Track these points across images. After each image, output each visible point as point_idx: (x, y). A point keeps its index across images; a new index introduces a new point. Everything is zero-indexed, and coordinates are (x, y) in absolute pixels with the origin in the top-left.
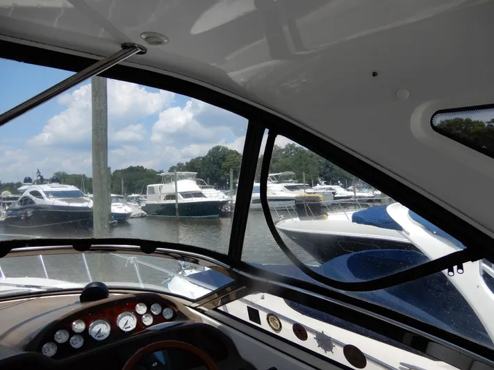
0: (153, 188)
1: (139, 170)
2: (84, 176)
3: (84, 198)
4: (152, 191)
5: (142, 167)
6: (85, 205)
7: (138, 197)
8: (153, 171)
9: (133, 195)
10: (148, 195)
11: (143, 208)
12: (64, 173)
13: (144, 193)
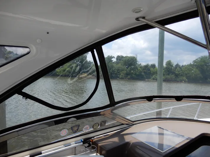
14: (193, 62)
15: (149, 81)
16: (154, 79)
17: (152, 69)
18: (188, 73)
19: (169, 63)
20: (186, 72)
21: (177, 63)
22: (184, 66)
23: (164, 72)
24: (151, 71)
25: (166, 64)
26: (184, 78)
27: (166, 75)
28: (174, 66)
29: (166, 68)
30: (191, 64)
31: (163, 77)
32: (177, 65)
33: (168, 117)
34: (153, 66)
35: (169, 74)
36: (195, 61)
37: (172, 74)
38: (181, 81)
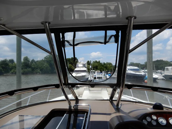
0: (168, 68)
1: (161, 61)
2: (139, 63)
3: (140, 71)
4: (167, 69)
5: (162, 60)
6: (141, 73)
7: (161, 72)
8: (168, 62)
9: (159, 71)
10: (165, 71)
11: (163, 76)
12: (133, 62)
13: (164, 70)
14: (44, 58)
15: (8, 75)
16: (12, 73)
17: (10, 64)
18: (41, 67)
19: (26, 59)
20: (40, 66)
21: (33, 59)
22: (38, 61)
23: (22, 66)
24: (9, 66)
25: (24, 60)
26: (39, 70)
27: (24, 69)
28: (30, 61)
29: (24, 63)
30: (43, 59)
31: (21, 71)
32: (33, 61)
33: (27, 105)
34: (12, 61)
35: (26, 68)
36: (45, 58)
37: (29, 68)
38: (37, 73)
